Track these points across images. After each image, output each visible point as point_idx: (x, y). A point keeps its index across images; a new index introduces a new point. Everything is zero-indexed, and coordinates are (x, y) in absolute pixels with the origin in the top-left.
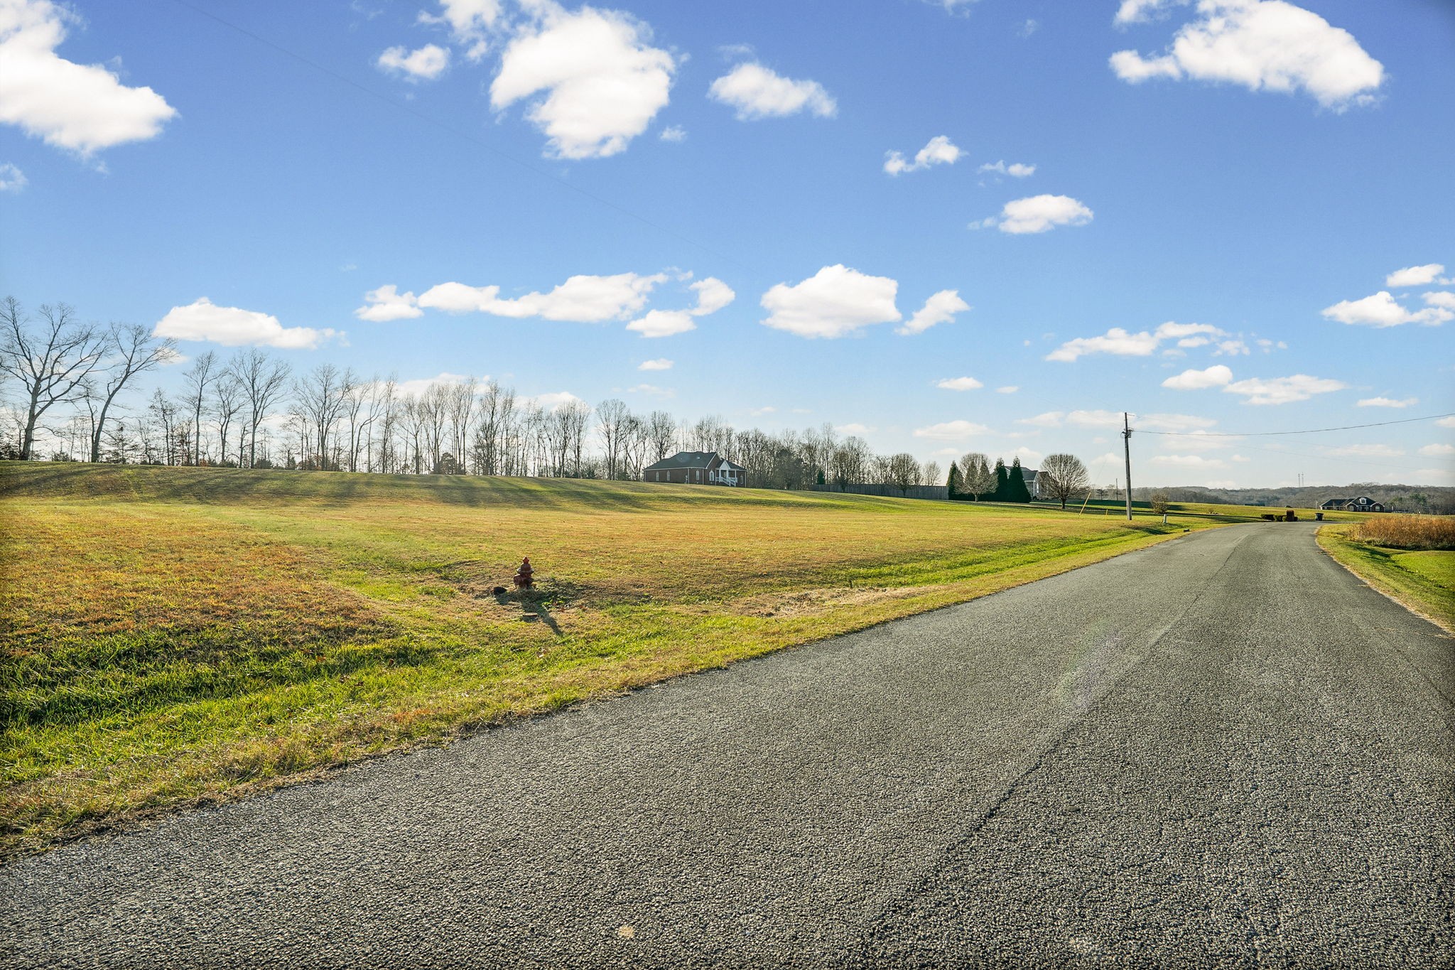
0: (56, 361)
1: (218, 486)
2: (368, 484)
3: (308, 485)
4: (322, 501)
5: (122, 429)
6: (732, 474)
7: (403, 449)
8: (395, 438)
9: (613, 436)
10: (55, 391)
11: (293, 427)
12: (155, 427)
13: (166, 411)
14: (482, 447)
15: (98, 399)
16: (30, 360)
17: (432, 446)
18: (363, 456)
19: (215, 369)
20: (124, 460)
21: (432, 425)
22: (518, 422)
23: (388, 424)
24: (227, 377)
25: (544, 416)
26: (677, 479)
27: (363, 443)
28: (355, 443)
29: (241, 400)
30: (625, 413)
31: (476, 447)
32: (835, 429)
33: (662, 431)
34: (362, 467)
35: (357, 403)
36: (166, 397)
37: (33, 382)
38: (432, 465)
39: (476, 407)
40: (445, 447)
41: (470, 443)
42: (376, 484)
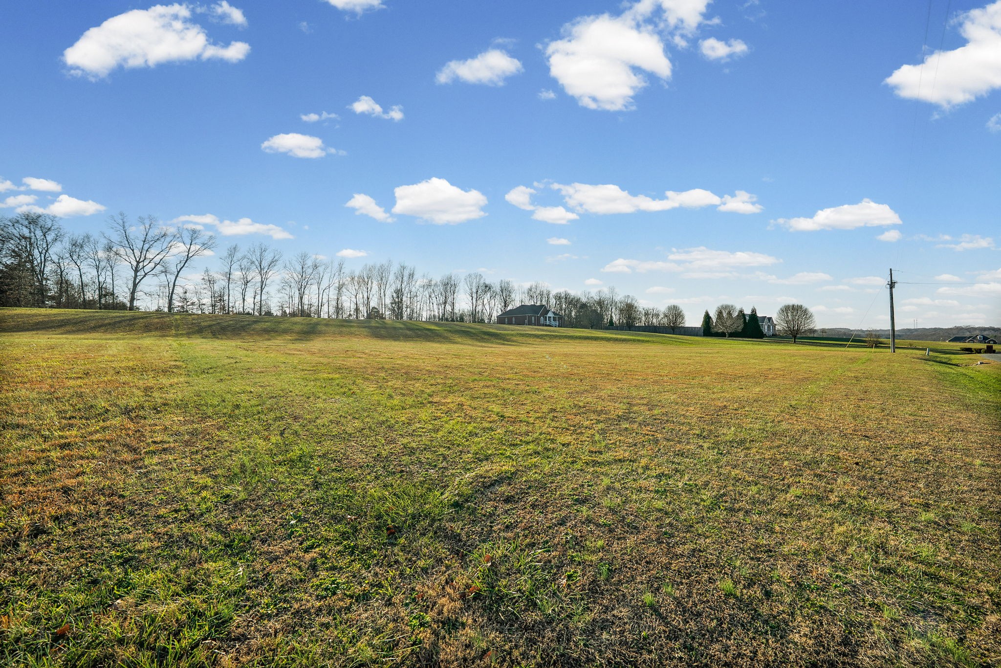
0: (147, 251)
1: (229, 326)
2: (327, 325)
3: (287, 325)
4: (295, 336)
5: (186, 292)
6: (554, 319)
7: (348, 305)
8: (344, 298)
9: (474, 296)
10: (147, 269)
11: (283, 291)
12: (204, 291)
13: (211, 282)
14: (395, 303)
15: (171, 274)
16: (133, 250)
17: (366, 302)
18: (325, 308)
19: (239, 255)
20: (187, 311)
21: (365, 290)
22: (417, 287)
23: (340, 288)
24: (246, 260)
25: (433, 283)
26: (520, 322)
27: (325, 300)
28: (320, 301)
29: (253, 275)
30: (482, 281)
31: (392, 303)
32: (617, 290)
33: (506, 292)
34: (324, 315)
35: (321, 276)
36: (211, 273)
37: (135, 264)
38: (365, 314)
39: (392, 278)
40: (373, 304)
41: (388, 301)
42: (331, 325)
